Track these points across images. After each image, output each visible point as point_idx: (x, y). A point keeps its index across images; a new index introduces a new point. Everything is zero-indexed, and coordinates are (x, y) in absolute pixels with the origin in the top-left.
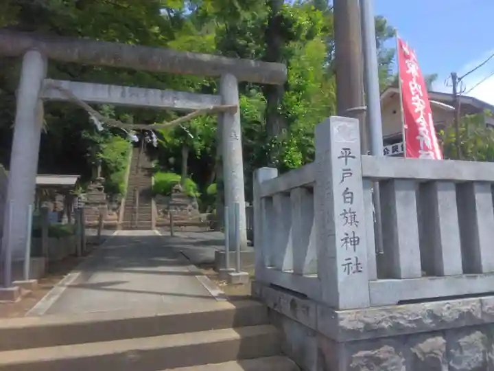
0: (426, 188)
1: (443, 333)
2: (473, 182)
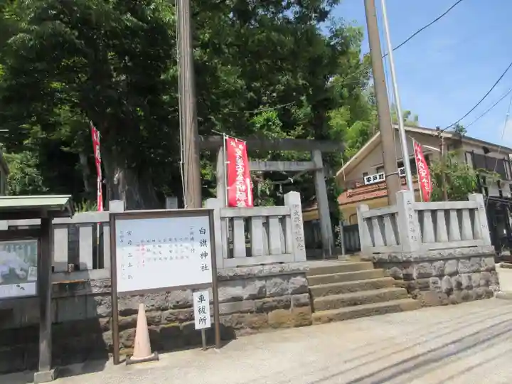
1: (443, 260)
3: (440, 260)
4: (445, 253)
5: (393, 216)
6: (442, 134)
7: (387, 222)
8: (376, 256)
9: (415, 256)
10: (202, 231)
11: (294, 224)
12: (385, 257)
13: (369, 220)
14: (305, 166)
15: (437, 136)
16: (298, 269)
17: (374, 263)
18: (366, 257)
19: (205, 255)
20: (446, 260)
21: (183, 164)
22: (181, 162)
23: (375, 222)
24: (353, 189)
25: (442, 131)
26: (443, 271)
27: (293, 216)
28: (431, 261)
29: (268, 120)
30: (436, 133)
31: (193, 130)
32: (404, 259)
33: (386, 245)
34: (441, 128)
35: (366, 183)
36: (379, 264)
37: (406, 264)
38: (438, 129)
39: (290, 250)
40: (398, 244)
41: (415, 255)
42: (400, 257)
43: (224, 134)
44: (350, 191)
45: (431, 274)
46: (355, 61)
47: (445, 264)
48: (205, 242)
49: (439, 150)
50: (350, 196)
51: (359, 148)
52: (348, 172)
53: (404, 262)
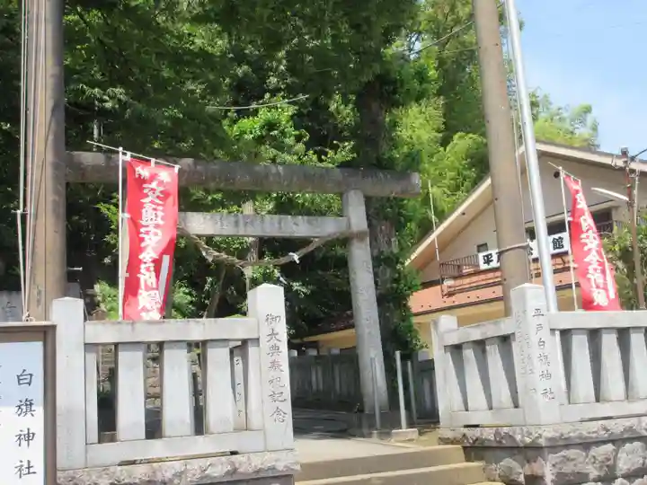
0: (594, 335)
1: (613, 442)
2: (629, 328)
3: (604, 442)
4: (617, 427)
5: (505, 340)
6: (633, 166)
7: (494, 356)
8: (470, 433)
9: (550, 435)
10: (23, 379)
11: (267, 360)
12: (488, 434)
13: (456, 349)
14: (327, 228)
15: (622, 169)
16: (273, 468)
17: (465, 448)
18: (449, 434)
19: (29, 437)
20: (618, 441)
21: (24, 217)
22: (19, 212)
23: (469, 354)
24: (455, 278)
25: (633, 159)
26: (612, 468)
27: (265, 343)
28: (586, 445)
29: (270, 126)
30: (620, 163)
31: (51, 137)
32: (528, 440)
33: (491, 408)
34: (631, 154)
35: (483, 266)
36: (475, 450)
37: (531, 451)
38: (624, 153)
39: (255, 420)
40: (516, 406)
41: (548, 433)
42: (518, 437)
43: (121, 149)
44: (448, 283)
45: (587, 475)
46: (467, 10)
47: (617, 452)
48: (29, 404)
49: (626, 198)
50: (450, 294)
51: (469, 191)
52: (445, 243)
53: (527, 447)
